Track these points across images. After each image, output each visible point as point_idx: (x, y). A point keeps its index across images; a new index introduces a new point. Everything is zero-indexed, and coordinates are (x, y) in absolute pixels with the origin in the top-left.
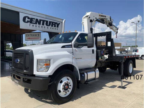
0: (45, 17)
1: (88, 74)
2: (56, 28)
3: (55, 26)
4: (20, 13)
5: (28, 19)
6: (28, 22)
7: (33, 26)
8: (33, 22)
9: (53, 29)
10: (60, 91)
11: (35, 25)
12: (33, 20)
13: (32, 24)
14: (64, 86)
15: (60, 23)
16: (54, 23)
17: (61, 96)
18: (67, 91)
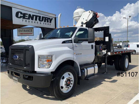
0: (38, 12)
1: (88, 69)
2: (49, 23)
3: (48, 22)
4: (12, 8)
5: (21, 14)
6: (21, 17)
7: (26, 21)
8: (26, 17)
9: (46, 24)
10: (62, 87)
11: (27, 20)
12: (26, 15)
13: (25, 20)
14: (66, 82)
15: (52, 18)
16: (47, 19)
17: (63, 92)
18: (69, 87)
